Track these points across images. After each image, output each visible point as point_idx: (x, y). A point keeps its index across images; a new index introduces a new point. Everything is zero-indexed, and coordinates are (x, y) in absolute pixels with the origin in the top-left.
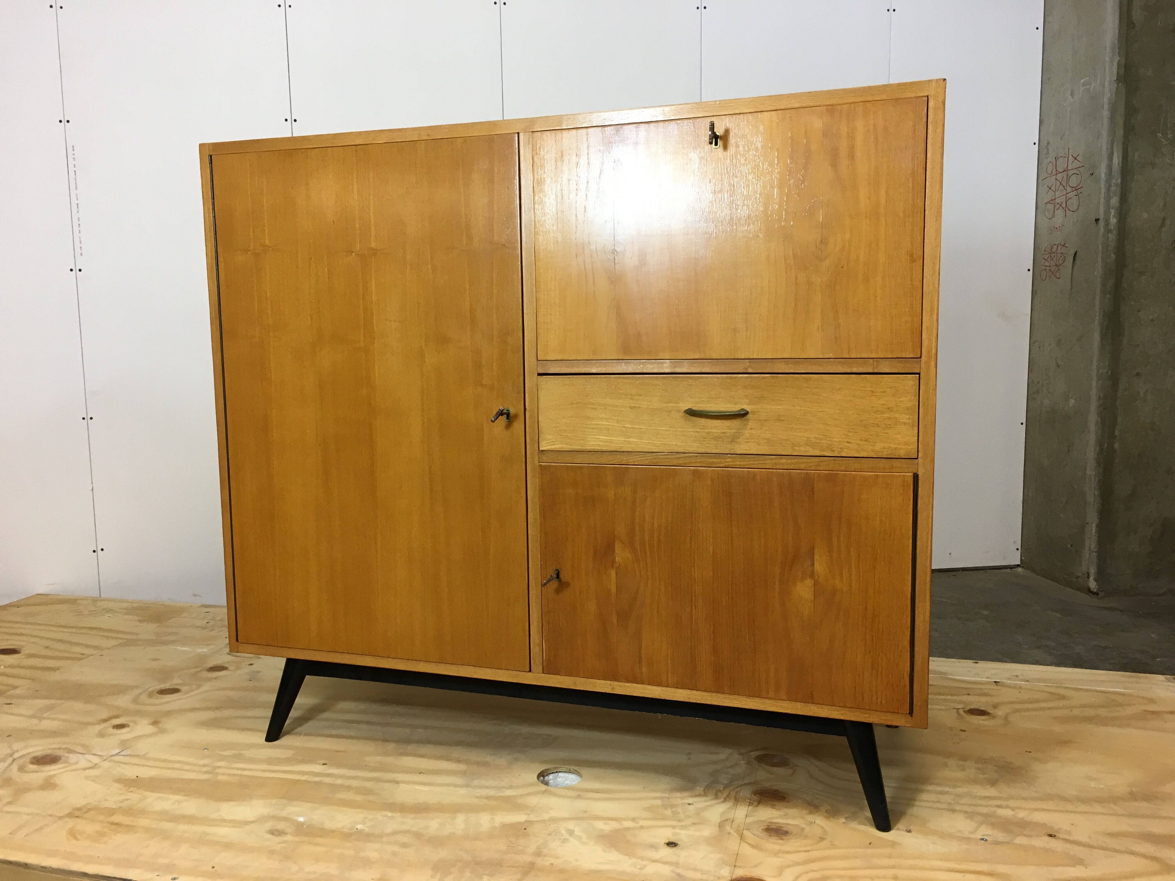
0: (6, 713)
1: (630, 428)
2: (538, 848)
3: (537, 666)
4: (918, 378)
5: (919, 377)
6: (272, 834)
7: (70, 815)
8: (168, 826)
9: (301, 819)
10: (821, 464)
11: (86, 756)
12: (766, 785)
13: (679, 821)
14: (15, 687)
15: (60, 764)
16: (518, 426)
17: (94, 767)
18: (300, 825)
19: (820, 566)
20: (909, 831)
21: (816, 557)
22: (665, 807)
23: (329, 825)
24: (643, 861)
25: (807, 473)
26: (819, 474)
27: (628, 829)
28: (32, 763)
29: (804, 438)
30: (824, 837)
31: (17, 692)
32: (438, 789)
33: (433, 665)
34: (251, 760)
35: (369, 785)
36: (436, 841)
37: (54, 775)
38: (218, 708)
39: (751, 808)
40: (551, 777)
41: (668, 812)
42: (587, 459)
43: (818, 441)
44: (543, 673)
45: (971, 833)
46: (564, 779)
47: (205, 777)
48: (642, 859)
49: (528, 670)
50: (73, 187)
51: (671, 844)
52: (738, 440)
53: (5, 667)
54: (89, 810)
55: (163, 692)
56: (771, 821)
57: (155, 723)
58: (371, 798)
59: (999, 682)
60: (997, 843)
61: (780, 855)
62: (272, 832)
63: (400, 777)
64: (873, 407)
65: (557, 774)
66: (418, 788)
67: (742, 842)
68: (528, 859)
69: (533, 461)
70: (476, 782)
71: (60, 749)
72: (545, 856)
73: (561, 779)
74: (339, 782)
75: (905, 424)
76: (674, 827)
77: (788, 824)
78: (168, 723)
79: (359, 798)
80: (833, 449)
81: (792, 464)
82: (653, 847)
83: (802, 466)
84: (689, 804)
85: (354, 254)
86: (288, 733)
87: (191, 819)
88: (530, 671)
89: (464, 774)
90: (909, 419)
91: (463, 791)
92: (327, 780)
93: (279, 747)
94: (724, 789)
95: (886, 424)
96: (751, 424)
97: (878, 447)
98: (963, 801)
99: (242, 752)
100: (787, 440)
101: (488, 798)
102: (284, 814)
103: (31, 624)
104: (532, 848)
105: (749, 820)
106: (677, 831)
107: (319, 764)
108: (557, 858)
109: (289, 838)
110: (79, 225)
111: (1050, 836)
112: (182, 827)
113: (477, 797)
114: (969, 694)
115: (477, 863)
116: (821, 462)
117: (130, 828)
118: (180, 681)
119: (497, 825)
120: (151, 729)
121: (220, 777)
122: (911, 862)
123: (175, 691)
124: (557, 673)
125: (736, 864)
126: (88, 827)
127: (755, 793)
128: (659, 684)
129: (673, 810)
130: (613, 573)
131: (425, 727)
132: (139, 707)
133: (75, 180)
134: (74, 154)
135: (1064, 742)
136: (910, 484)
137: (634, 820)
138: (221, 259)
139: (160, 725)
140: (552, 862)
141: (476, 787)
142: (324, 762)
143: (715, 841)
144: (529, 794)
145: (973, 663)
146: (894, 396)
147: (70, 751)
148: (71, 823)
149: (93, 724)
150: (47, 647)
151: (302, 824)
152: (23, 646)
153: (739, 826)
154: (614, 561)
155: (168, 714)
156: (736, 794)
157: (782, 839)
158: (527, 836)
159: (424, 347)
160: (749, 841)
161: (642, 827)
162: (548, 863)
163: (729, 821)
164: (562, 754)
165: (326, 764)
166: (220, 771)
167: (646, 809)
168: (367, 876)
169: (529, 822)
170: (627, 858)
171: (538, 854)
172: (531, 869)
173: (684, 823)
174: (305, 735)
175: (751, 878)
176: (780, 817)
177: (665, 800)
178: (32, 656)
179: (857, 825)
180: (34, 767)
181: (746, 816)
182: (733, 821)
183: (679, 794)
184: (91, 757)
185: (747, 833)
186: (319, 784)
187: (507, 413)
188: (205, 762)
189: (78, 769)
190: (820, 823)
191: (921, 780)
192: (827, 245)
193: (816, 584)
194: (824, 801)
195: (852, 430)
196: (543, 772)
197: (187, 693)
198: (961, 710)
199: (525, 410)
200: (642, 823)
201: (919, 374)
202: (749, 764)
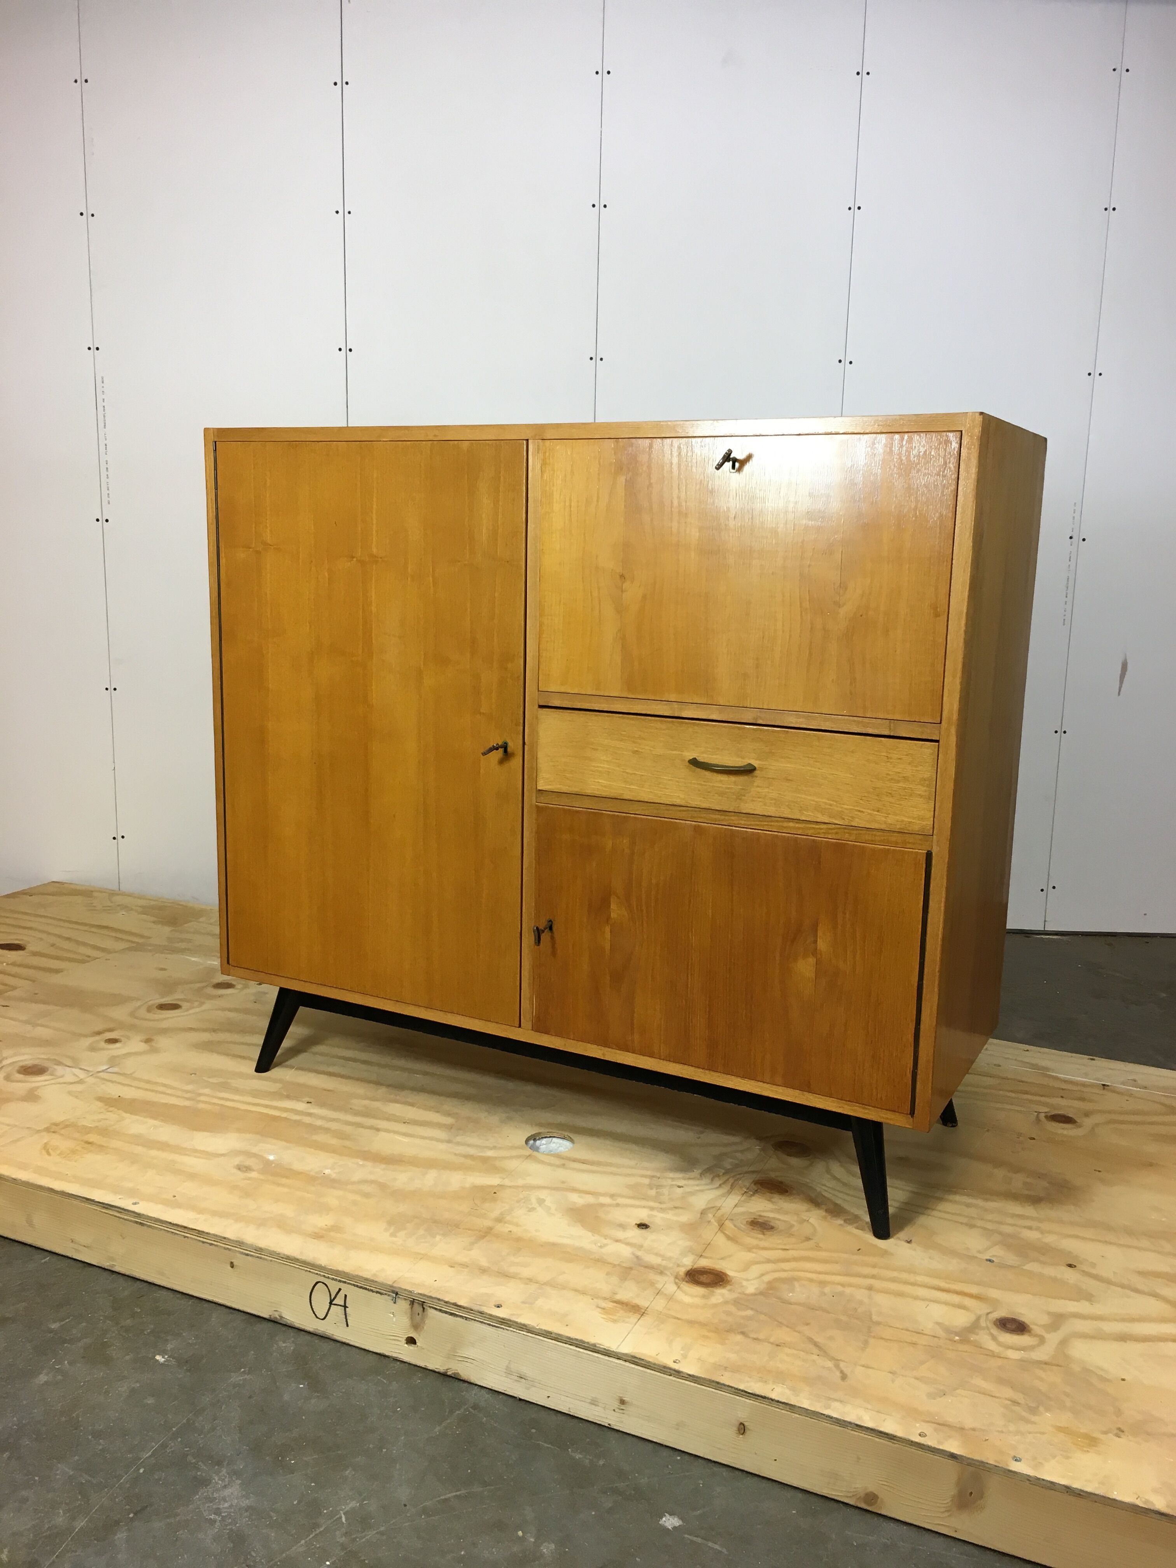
1: (631, 774)
2: (502, 1214)
3: (526, 1022)
4: (937, 746)
5: (939, 745)
6: (239, 1169)
7: (47, 1130)
8: (139, 1149)
9: (271, 1158)
10: (830, 831)
11: (73, 1070)
12: (773, 1175)
13: (660, 1203)
14: (14, 988)
15: (46, 1075)
16: (516, 762)
17: (81, 1082)
18: (268, 1163)
19: (823, 944)
20: (909, 1242)
21: (820, 933)
22: (650, 1187)
23: (297, 1166)
24: (606, 1239)
25: (814, 840)
26: (827, 842)
27: (602, 1205)
28: (19, 1072)
29: (812, 802)
30: (810, 1238)
31: (16, 993)
32: (417, 1141)
33: (423, 1009)
34: (236, 1091)
35: (348, 1129)
36: (399, 1195)
37: (38, 1088)
38: (214, 1031)
39: (744, 1197)
40: (544, 1141)
41: (653, 1192)
42: (588, 803)
43: (827, 807)
44: (533, 1030)
45: (979, 1252)
46: (558, 1145)
47: (187, 1103)
48: (606, 1237)
49: (517, 1024)
50: (101, 425)
51: (643, 1226)
52: (743, 797)
53: (8, 964)
54: (67, 1126)
55: (162, 1007)
56: (759, 1214)
57: (148, 1041)
58: (347, 1143)
59: (1108, 1086)
60: (1003, 1266)
61: (754, 1250)
62: (239, 1168)
63: (382, 1124)
64: (888, 774)
65: (551, 1139)
66: (398, 1138)
67: (719, 1232)
68: (488, 1223)
69: (531, 799)
70: (459, 1139)
71: (48, 1059)
72: (506, 1222)
73: (554, 1145)
74: (319, 1123)
75: (921, 796)
76: (652, 1209)
77: (779, 1220)
78: (162, 1042)
79: (334, 1141)
80: (843, 817)
81: (799, 828)
82: (622, 1226)
83: (810, 832)
84: (679, 1187)
85: (355, 559)
86: (278, 1065)
87: (163, 1146)
88: (520, 1026)
89: (449, 1127)
90: (925, 791)
91: (443, 1146)
92: (307, 1120)
93: (266, 1079)
94: (723, 1174)
95: (900, 795)
96: (758, 782)
97: (891, 819)
98: (990, 1217)
99: (229, 1081)
100: (794, 802)
101: (466, 1156)
102: (255, 1150)
103: (41, 916)
104: (496, 1213)
105: (740, 1210)
106: (655, 1213)
107: (303, 1102)
108: (517, 1225)
109: (254, 1175)
110: (107, 468)
111: (1070, 1266)
112: (154, 1153)
113: (455, 1154)
114: (1062, 1097)
115: (435, 1222)
116: (830, 829)
117: (102, 1148)
118: (181, 996)
119: (467, 1185)
120: (143, 1047)
121: (201, 1106)
122: (895, 1274)
123: (175, 1007)
124: (547, 1032)
125: (703, 1254)
126: (62, 1143)
127: (756, 1183)
128: (651, 1056)
129: (658, 1190)
130: (607, 929)
131: (426, 1074)
132: (137, 1022)
133: (104, 416)
134: (103, 387)
135: (1149, 1164)
136: (922, 864)
137: (612, 1196)
138: (222, 555)
139: (153, 1044)
140: (510, 1230)
141: (458, 1144)
142: (307, 1099)
143: (690, 1229)
144: (511, 1158)
145: (1088, 1059)
146: (909, 764)
147: (59, 1063)
148: (46, 1138)
149: (86, 1036)
150: (53, 945)
151: (272, 1162)
152: (29, 942)
153: (723, 1215)
154: (609, 918)
155: (164, 1031)
156: (735, 1181)
157: (764, 1234)
158: (494, 1200)
159: (422, 666)
160: (727, 1233)
161: (618, 1205)
162: (507, 1230)
163: (714, 1209)
164: (561, 1119)
165: (310, 1103)
166: (202, 1098)
167: (629, 1187)
168: (321, 1221)
169: (501, 1186)
170: (590, 1234)
171: (499, 1220)
172: (486, 1234)
173: (663, 1206)
174: (296, 1069)
175: (713, 1270)
176: (772, 1211)
177: (654, 1179)
178: (35, 954)
179: (854, 1229)
180: (21, 1077)
181: (735, 1206)
182: (719, 1209)
183: (671, 1175)
184: (76, 1071)
185: (728, 1224)
186: (298, 1123)
187: (505, 747)
188: (189, 1087)
189: (65, 1083)
190: (812, 1220)
191: (952, 1189)
192: (846, 589)
193: (818, 963)
194: (828, 1199)
195: (863, 798)
196: (534, 1135)
197: (187, 1010)
198: (1043, 1115)
199: (524, 743)
200: (620, 1200)
201: (937, 741)
202: (763, 1150)
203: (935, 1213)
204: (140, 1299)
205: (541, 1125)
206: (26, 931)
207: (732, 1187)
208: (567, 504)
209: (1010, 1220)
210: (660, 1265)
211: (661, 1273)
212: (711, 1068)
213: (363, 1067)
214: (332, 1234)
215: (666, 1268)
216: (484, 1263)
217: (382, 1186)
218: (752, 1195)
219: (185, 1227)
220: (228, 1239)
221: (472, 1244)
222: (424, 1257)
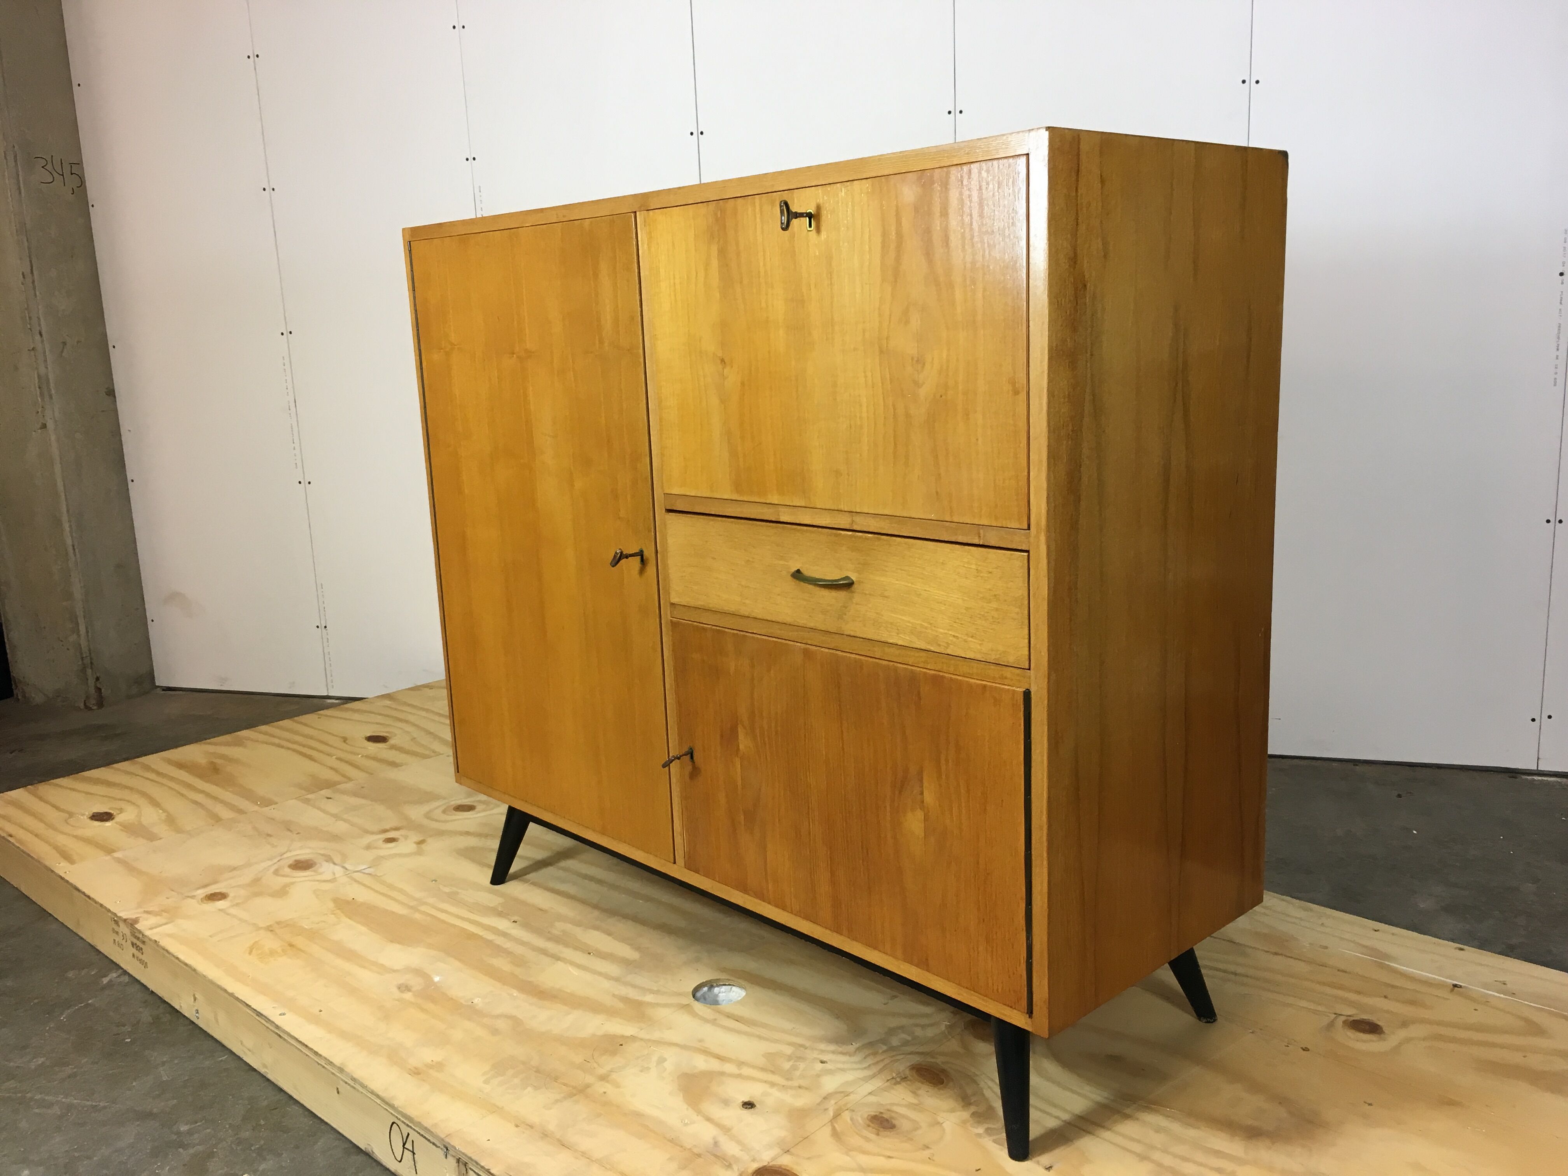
0: (319, 809)
1: (746, 587)
2: (610, 1071)
3: (680, 861)
4: (1026, 558)
5: (1029, 556)
6: (399, 988)
7: (270, 929)
8: (328, 957)
9: (437, 979)
10: (928, 660)
11: (336, 867)
12: (941, 1060)
13: (787, 1079)
14: (350, 779)
15: (310, 871)
16: (652, 571)
17: (333, 880)
18: (430, 985)
19: (929, 797)
20: (1048, 1168)
21: (925, 784)
22: (789, 1058)
23: (454, 991)
24: (698, 1115)
25: (912, 671)
26: (925, 673)
27: (722, 1074)
28: (291, 866)
29: (908, 624)
30: (929, 1146)
31: (349, 786)
32: (588, 976)
34: (459, 903)
35: (531, 955)
36: (526, 1036)
37: (293, 883)
39: (888, 1084)
40: (723, 988)
41: (787, 1065)
42: (710, 619)
43: (924, 630)
44: (687, 868)
46: (737, 994)
47: (405, 912)
48: (699, 1112)
49: (673, 860)
51: (749, 1105)
52: (845, 616)
53: (364, 757)
54: (286, 926)
55: (459, 808)
56: (889, 1107)
57: (420, 843)
58: (518, 971)
59: (1461, 987)
61: (854, 1153)
63: (568, 953)
64: (980, 592)
67: (830, 1124)
68: (589, 1079)
69: (666, 614)
70: (630, 978)
71: (323, 855)
72: (608, 1082)
73: (734, 993)
74: (508, 945)
75: (1015, 620)
76: (773, 1084)
77: (908, 1118)
78: (434, 845)
79: (508, 968)
80: (939, 643)
81: (898, 655)
83: (910, 661)
84: (822, 1062)
85: (515, 355)
86: (517, 877)
87: (350, 955)
88: (675, 863)
89: (626, 963)
90: (1018, 613)
91: (606, 984)
92: (499, 941)
94: (884, 1052)
95: (994, 618)
96: (857, 598)
97: (986, 647)
98: (1179, 1149)
99: (460, 891)
100: (892, 624)
101: (622, 999)
102: (428, 969)
103: (427, 710)
104: (602, 1071)
105: (872, 1099)
106: (773, 1091)
107: (509, 920)
108: (618, 1086)
109: (408, 996)
112: (338, 962)
113: (614, 995)
114: (1385, 997)
115: (539, 1071)
116: (929, 657)
117: (298, 952)
119: (600, 1033)
120: (412, 848)
121: (417, 916)
123: (470, 808)
124: (696, 871)
125: (792, 1150)
126: (269, 942)
127: (913, 1067)
128: (784, 908)
129: (795, 1063)
130: (738, 762)
132: (426, 822)
135: (1448, 1102)
136: (1021, 705)
137: (741, 1064)
138: (423, 358)
139: (423, 846)
140: (605, 1091)
141: (624, 983)
142: (515, 918)
143: (798, 1116)
144: (666, 1005)
145: (1454, 948)
146: (1000, 579)
147: (329, 859)
148: (261, 936)
149: (373, 833)
150: (413, 739)
151: (434, 984)
152: (395, 735)
153: (847, 1104)
154: (738, 749)
155: (440, 833)
156: (891, 1062)
157: (878, 1134)
158: (614, 1053)
159: (572, 468)
160: (836, 1126)
161: (739, 1076)
162: (602, 1090)
163: (842, 1094)
164: (751, 965)
165: (516, 922)
166: (423, 908)
167: (768, 1056)
168: (428, 1055)
169: (633, 1038)
170: (686, 1106)
171: (603, 1078)
172: (580, 1092)
173: (790, 1083)
174: (531, 883)
175: (788, 1170)
176: (910, 1106)
177: (802, 1049)
178: (393, 747)
179: (991, 1142)
180: (288, 870)
181: (870, 1093)
182: (847, 1095)
183: (823, 1046)
184: (338, 870)
185: (846, 1116)
186: (489, 943)
187: (641, 554)
188: (418, 895)
189: (318, 881)
190: (947, 1126)
191: (1151, 1105)
192: (924, 364)
193: (926, 819)
194: (987, 1100)
195: (957, 621)
196: (710, 981)
197: (479, 812)
198: (1343, 1018)
199: (657, 552)
200: (746, 1071)
201: (1028, 551)
202: (951, 1027)
203: (1107, 1134)
204: (272, 1112)
205: (724, 970)
206: (400, 724)
207: (880, 1071)
208: (672, 281)
209: (1199, 1157)
210: (733, 1156)
211: (729, 1166)
212: (838, 930)
213: (594, 886)
214: (431, 1071)
215: (737, 1160)
216: (551, 1127)
217: (516, 1022)
218: (899, 1083)
219: (306, 1046)
220: (334, 1064)
221: (557, 1101)
222: (495, 1110)
